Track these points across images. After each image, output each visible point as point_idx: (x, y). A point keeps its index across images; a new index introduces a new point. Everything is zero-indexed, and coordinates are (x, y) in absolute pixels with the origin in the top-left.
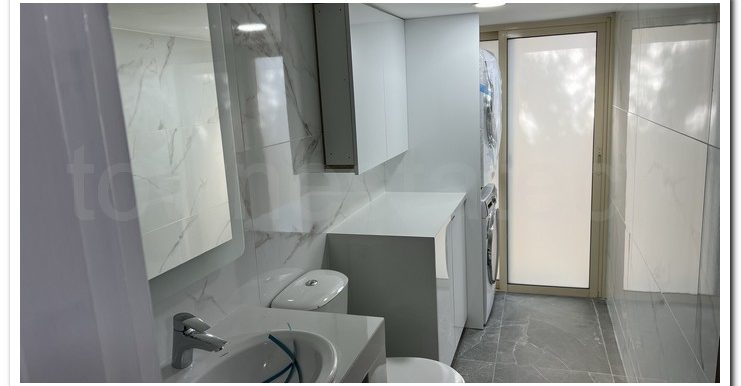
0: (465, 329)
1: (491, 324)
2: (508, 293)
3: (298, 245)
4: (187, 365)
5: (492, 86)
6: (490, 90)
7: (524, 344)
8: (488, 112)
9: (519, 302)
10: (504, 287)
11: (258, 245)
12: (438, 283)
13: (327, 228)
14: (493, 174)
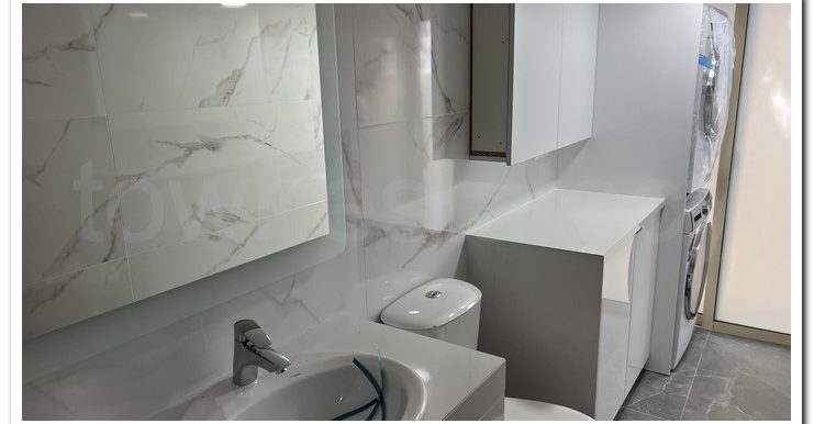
0: (643, 371)
1: (681, 370)
2: (714, 333)
3: (424, 246)
4: (249, 382)
5: (717, 57)
6: (714, 62)
7: (725, 404)
8: (708, 94)
9: (727, 347)
10: (708, 325)
11: (368, 243)
12: (604, 305)
13: (465, 229)
14: (708, 176)
